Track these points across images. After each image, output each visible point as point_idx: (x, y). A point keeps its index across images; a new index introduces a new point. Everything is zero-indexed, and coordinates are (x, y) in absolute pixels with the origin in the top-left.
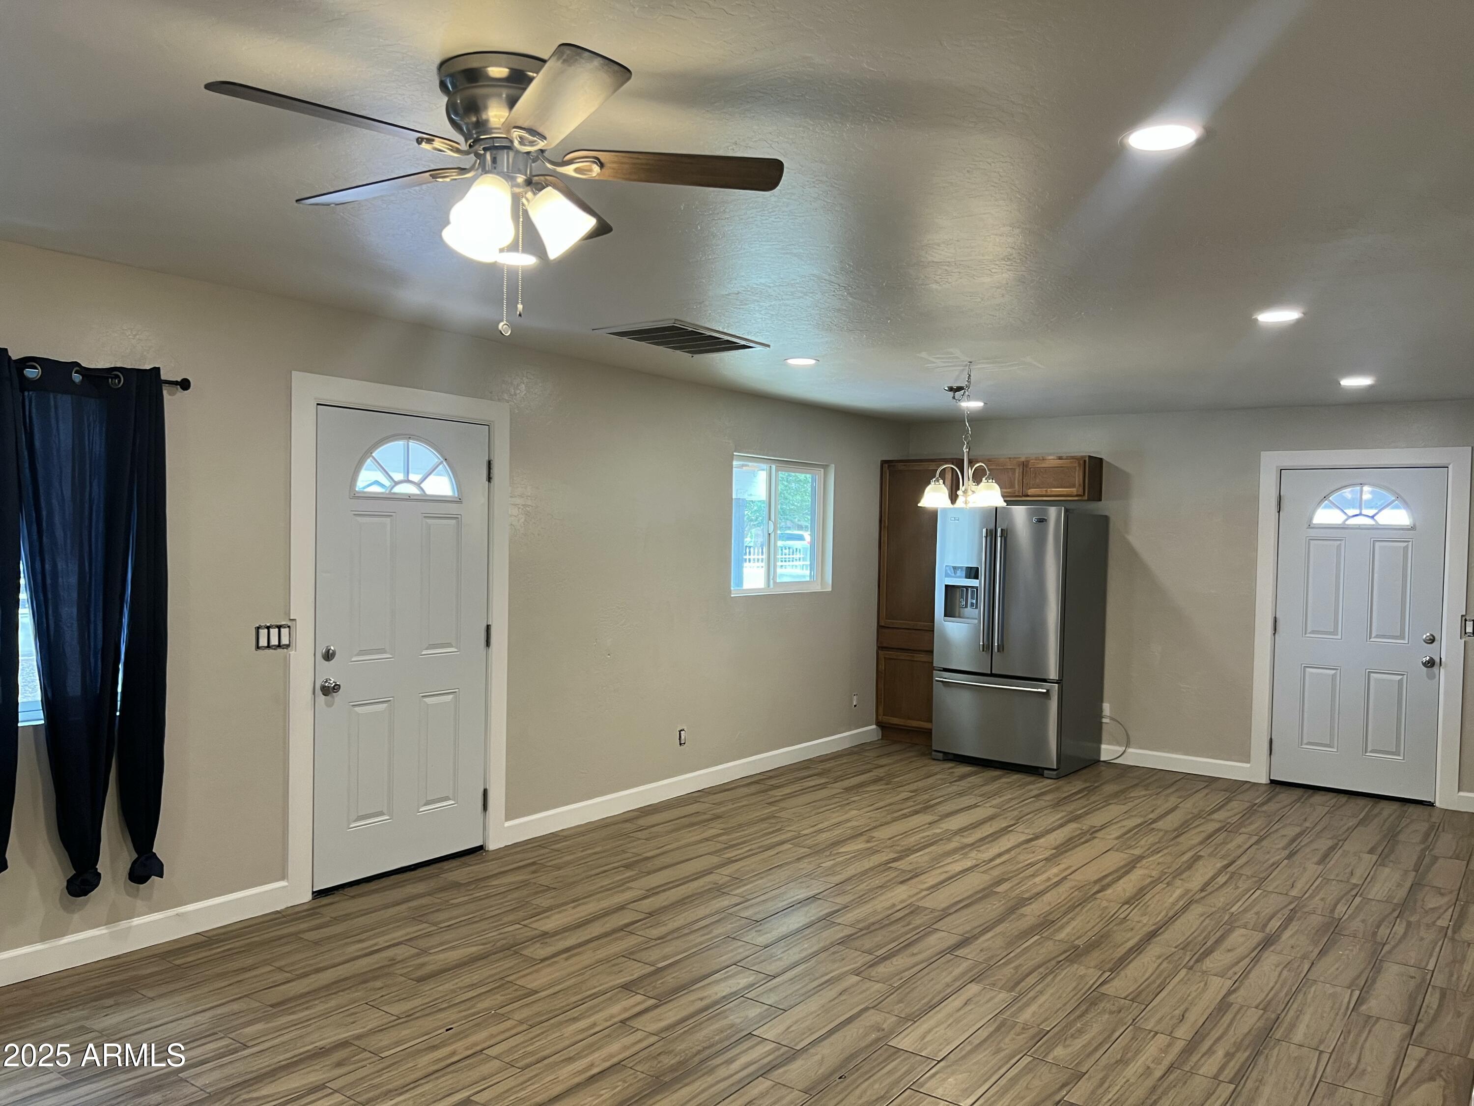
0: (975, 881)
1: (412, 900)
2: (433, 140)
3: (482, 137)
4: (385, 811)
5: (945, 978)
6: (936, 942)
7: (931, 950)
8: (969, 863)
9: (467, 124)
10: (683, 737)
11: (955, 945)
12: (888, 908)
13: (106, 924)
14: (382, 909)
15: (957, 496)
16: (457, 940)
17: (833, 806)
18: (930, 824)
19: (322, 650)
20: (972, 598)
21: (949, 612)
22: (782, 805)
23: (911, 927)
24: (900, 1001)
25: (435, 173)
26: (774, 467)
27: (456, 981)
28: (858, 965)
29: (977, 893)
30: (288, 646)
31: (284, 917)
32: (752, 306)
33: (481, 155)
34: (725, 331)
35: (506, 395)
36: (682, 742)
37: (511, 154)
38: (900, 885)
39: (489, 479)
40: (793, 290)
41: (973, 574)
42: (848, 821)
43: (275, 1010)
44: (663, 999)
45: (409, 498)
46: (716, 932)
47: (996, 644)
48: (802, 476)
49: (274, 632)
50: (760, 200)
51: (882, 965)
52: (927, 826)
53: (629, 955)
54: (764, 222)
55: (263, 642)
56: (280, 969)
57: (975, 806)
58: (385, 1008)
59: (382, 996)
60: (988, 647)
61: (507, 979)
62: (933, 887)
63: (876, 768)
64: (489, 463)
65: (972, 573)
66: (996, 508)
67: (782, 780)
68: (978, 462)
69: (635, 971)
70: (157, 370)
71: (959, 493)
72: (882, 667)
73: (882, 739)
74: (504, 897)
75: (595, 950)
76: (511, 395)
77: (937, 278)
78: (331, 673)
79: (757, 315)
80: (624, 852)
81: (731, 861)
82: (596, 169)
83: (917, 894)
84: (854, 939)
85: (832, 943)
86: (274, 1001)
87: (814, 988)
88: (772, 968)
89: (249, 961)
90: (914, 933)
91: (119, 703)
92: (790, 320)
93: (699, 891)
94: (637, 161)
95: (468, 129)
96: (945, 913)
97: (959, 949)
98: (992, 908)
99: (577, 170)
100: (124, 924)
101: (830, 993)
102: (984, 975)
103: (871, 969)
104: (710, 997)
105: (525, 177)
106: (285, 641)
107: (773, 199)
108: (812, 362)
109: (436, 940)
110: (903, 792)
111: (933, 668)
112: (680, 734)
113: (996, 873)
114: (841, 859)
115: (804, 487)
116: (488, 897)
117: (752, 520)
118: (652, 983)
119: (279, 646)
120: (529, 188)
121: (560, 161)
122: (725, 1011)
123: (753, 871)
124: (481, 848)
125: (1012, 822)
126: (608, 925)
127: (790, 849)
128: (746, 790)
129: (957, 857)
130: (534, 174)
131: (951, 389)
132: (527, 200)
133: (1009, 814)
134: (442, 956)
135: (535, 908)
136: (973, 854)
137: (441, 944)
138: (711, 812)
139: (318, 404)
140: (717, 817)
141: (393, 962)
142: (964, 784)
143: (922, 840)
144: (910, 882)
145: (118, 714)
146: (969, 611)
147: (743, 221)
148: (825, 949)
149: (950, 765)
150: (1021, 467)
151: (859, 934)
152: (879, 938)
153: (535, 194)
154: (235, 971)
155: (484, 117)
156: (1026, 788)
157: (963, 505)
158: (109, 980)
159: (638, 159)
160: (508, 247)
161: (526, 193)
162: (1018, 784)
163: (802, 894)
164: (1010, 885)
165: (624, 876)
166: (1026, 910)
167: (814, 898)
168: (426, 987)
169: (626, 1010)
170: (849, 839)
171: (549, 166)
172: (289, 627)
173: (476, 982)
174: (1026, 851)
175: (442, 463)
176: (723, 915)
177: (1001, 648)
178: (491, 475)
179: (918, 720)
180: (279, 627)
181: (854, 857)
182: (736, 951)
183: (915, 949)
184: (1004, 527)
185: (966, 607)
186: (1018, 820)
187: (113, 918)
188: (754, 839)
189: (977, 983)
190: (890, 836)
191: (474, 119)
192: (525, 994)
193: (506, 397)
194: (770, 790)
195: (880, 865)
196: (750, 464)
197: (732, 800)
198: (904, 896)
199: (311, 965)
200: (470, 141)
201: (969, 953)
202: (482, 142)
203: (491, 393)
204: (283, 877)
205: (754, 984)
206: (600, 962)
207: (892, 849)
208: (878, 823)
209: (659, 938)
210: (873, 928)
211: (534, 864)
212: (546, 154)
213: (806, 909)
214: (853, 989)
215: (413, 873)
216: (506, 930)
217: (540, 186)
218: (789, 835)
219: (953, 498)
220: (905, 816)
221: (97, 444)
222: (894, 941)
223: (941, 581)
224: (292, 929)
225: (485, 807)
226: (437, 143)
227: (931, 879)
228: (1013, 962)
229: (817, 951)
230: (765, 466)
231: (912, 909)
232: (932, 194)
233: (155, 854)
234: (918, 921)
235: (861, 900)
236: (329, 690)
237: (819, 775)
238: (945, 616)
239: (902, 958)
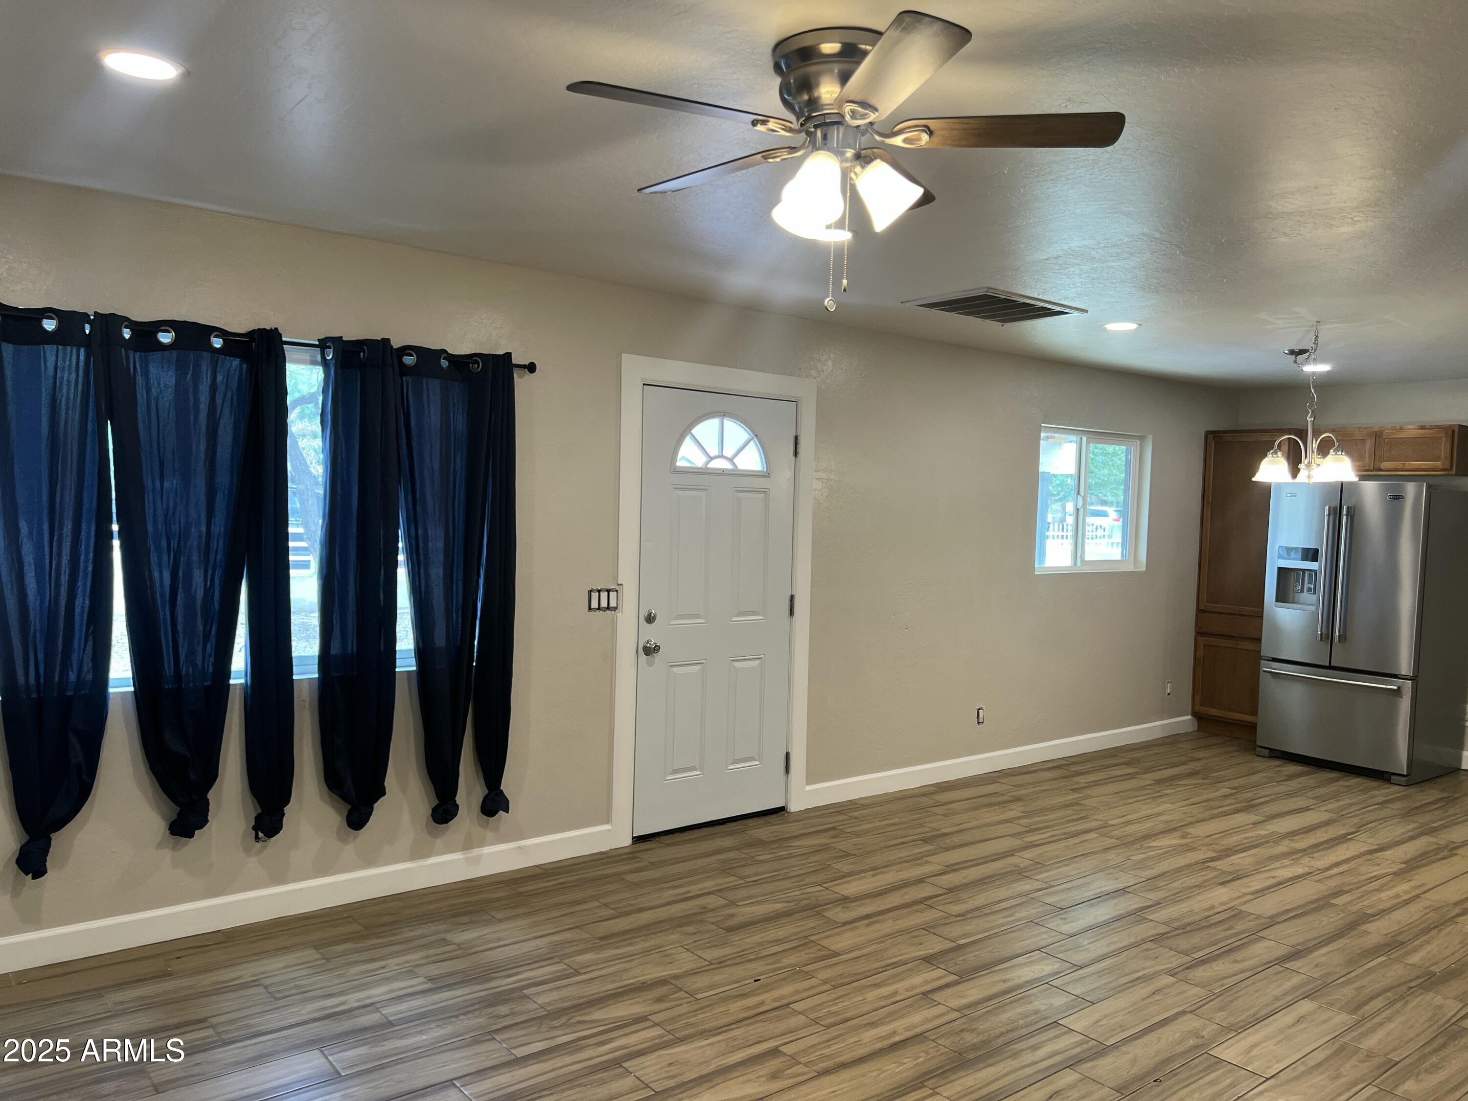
0: (1309, 890)
1: (721, 853)
2: (768, 121)
3: (814, 114)
4: (697, 767)
5: (1273, 990)
6: (1261, 951)
7: (1256, 959)
8: (1300, 871)
9: (799, 103)
10: (981, 716)
11: (1284, 956)
12: (1207, 910)
13: (463, 850)
14: (693, 859)
15: (1299, 470)
16: (764, 895)
17: (1143, 797)
18: (1254, 824)
19: (644, 613)
20: (1310, 582)
21: (1282, 597)
22: (1089, 792)
23: (1232, 931)
24: (1221, 1009)
25: (766, 154)
26: (1084, 439)
27: (763, 935)
28: (1174, 965)
29: (1312, 902)
30: (615, 609)
31: (609, 857)
32: (1072, 269)
33: (811, 132)
34: (1040, 297)
35: (813, 371)
36: (981, 721)
37: (842, 129)
38: (1220, 887)
39: (796, 454)
40: (1118, 251)
41: (1310, 557)
42: (1159, 814)
43: (602, 943)
44: (965, 976)
45: (723, 473)
46: (1018, 915)
47: (1337, 634)
48: (1110, 448)
49: (604, 595)
50: (1091, 157)
51: (1201, 969)
52: (1251, 826)
53: (929, 928)
54: (1093, 180)
55: (595, 605)
56: (606, 905)
57: (1307, 809)
58: (699, 953)
59: (696, 941)
60: (1328, 637)
61: (812, 938)
62: (1257, 892)
63: (1191, 761)
64: (796, 439)
65: (1311, 554)
66: (1342, 484)
67: (1088, 766)
68: (1325, 432)
69: (934, 945)
70: (508, 355)
71: (1301, 466)
72: (1201, 654)
73: (1198, 730)
74: (808, 858)
75: (895, 919)
76: (818, 371)
77: (1287, 230)
78: (652, 634)
79: (1077, 279)
80: (922, 825)
81: (1033, 845)
82: (925, 137)
83: (1239, 897)
84: (1168, 937)
85: (1143, 940)
86: (601, 935)
87: (1125, 984)
88: (1079, 958)
89: (579, 896)
90: (1236, 939)
91: (475, 654)
92: (1112, 283)
93: (1000, 872)
94: (969, 126)
95: (800, 108)
96: (1272, 922)
97: (1289, 962)
98: (1328, 921)
99: (905, 141)
100: (476, 852)
101: (1142, 991)
102: (1318, 993)
103: (1187, 971)
104: (1014, 979)
105: (853, 151)
106: (613, 604)
107: (1108, 156)
108: (1132, 326)
109: (744, 893)
110: (1222, 788)
111: (1261, 658)
112: (978, 712)
113: (1333, 883)
114: (1153, 853)
115: (1112, 460)
116: (791, 856)
117: (1053, 495)
118: (953, 959)
119: (608, 608)
120: (858, 162)
121: (888, 132)
122: (1029, 996)
123: (1057, 857)
124: (783, 809)
125: (1353, 830)
126: (908, 897)
127: (1095, 838)
128: (1048, 775)
129: (1286, 862)
130: (863, 147)
131: (1292, 352)
132: (856, 174)
133: (1349, 820)
134: (749, 909)
135: (836, 872)
136: (1306, 860)
137: (749, 898)
138: (1010, 794)
139: (644, 384)
140: (1018, 799)
141: (705, 910)
142: (1294, 784)
143: (1245, 841)
144: (1233, 883)
145: (474, 664)
146: (1306, 596)
147: (1071, 181)
148: (1136, 945)
149: (1278, 762)
150: (1373, 438)
151: (1174, 933)
152: (1196, 939)
153: (863, 167)
154: (569, 903)
155: (816, 94)
156: (1370, 793)
157: (1306, 481)
158: (465, 900)
159: (968, 123)
160: (835, 223)
161: (854, 168)
162: (1361, 788)
163: (1109, 885)
164: (1350, 899)
165: (922, 850)
166: (1369, 927)
167: (1124, 891)
168: (735, 937)
169: (927, 982)
170: (1162, 833)
171: (877, 138)
172: (617, 591)
173: (781, 938)
174: (1370, 862)
175: (752, 439)
176: (1024, 899)
177: (1343, 638)
178: (798, 450)
179: (1241, 713)
180: (608, 591)
181: (1167, 852)
182: (1040, 938)
183: (1239, 956)
184: (1351, 504)
185: (1302, 591)
186: (1359, 828)
187: (468, 845)
188: (1057, 825)
189: (1312, 999)
190: (1207, 834)
191: (806, 97)
192: (826, 956)
193: (813, 373)
194: (1073, 776)
195: (1196, 863)
196: (1056, 435)
197: (1032, 783)
198: (1224, 899)
199: (631, 905)
200: (801, 120)
201: (1300, 968)
202: (814, 120)
203: (800, 370)
204: (608, 820)
205: (1058, 973)
206: (901, 932)
207: (1210, 847)
208: (1194, 819)
209: (960, 915)
210: (1189, 928)
211: (833, 828)
212: (875, 127)
213: (1115, 901)
214: (1168, 990)
215: (722, 827)
216: (809, 890)
217: (868, 159)
218: (1095, 824)
219: (1295, 472)
220: (1225, 814)
221: (460, 424)
222: (1214, 945)
223: (1274, 562)
224: (614, 870)
225: (787, 769)
226: (772, 125)
227: (1257, 883)
228: (1354, 982)
229: (1127, 946)
230: (1073, 438)
231: (1235, 912)
232: (1289, 137)
233: (502, 791)
234: (1240, 927)
235: (1175, 898)
236: (650, 651)
237: (1127, 764)
238: (1277, 601)
239: (1223, 963)
